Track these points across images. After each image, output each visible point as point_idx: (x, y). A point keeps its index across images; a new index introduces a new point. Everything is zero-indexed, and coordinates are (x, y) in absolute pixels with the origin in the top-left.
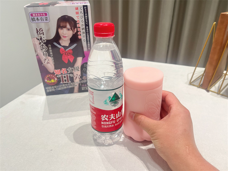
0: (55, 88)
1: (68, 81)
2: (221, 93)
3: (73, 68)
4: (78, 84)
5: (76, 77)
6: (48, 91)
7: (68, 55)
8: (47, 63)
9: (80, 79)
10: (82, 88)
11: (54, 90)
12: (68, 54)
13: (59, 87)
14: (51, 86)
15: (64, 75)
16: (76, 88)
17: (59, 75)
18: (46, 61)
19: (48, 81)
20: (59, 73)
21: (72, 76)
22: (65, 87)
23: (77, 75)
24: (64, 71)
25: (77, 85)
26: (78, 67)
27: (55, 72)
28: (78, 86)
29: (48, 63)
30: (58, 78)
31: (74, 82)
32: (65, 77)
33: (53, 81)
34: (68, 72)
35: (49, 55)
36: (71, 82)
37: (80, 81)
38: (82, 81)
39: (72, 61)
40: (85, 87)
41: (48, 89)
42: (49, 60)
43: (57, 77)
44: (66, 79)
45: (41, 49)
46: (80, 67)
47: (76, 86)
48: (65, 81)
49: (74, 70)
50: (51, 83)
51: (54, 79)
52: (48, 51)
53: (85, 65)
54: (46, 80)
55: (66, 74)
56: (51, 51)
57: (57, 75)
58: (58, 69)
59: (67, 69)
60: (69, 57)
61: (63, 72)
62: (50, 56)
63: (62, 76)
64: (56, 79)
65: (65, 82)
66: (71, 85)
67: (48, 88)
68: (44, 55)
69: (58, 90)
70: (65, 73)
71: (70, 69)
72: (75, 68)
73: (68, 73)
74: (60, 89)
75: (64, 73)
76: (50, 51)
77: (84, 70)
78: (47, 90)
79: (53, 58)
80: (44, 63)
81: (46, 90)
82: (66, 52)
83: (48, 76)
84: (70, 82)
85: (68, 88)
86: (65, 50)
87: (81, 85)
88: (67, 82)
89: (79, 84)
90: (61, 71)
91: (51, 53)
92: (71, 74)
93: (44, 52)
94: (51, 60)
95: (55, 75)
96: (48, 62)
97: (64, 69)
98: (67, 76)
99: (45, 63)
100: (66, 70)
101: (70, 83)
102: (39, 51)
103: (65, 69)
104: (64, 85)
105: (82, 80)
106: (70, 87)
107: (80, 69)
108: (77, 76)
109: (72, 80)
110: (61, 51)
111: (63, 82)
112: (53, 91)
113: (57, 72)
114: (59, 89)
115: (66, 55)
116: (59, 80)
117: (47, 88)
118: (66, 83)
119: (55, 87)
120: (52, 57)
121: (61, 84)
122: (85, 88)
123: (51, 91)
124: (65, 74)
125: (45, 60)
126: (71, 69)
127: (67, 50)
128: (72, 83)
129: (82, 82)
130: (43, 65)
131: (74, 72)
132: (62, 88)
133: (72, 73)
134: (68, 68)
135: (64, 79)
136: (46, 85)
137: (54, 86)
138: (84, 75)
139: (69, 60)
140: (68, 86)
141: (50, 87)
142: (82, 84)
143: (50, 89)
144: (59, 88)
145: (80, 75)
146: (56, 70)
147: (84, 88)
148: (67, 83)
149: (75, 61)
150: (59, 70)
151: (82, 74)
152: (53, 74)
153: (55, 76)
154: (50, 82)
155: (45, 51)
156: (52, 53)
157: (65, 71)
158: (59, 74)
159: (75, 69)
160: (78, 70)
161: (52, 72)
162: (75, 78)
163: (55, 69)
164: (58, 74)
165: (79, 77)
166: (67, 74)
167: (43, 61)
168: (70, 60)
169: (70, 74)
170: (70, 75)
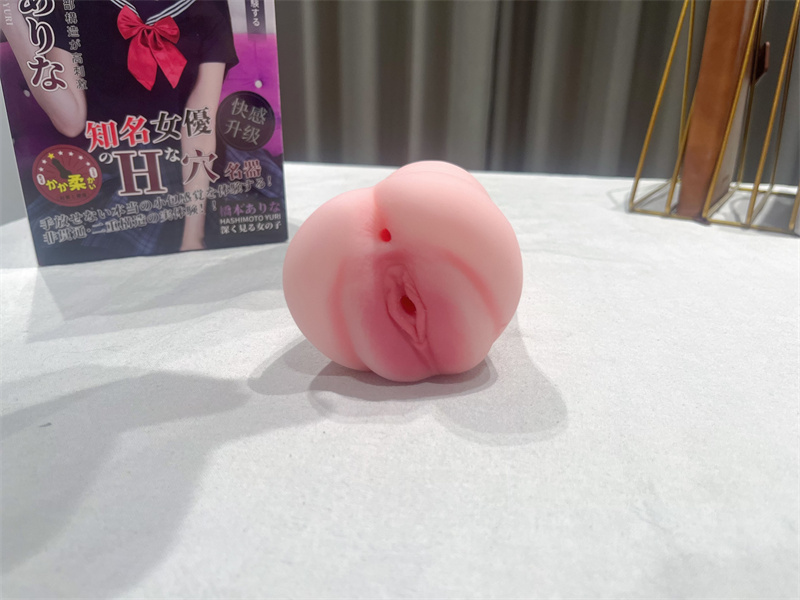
0: (88, 225)
1: (155, 186)
2: (758, 221)
3: (182, 116)
4: (203, 202)
5: (196, 165)
6: (50, 238)
7: (159, 49)
8: (51, 83)
9: (212, 177)
10: (219, 225)
11: (80, 232)
12: (157, 40)
13: (108, 218)
14: (68, 211)
15: (134, 154)
16: (194, 226)
17: (110, 151)
18: (46, 73)
19: (51, 184)
20: (111, 142)
21: (175, 158)
22: (138, 219)
23: (199, 153)
24: (134, 129)
25: (198, 204)
26: (204, 113)
27: (88, 135)
28: (201, 211)
29: (55, 82)
30: (102, 167)
31: (181, 189)
32: (138, 162)
33: (76, 182)
34: (154, 135)
35: (63, 42)
36: (171, 192)
37: (211, 184)
38: (221, 186)
39: (174, 80)
40: (234, 221)
41: (53, 228)
42: (58, 67)
43: (102, 160)
44: (144, 172)
45: (23, 9)
46: (212, 114)
47: (194, 210)
48: (142, 182)
49: (184, 125)
50: (69, 194)
51: (85, 175)
52: (57, 20)
53: (236, 103)
54: (41, 179)
55: (146, 147)
56: (71, 18)
57: (99, 150)
58: (107, 121)
59: (152, 122)
60: (161, 55)
61: (131, 135)
62: (67, 48)
63: (125, 158)
64: (93, 172)
65: (139, 192)
66: (167, 207)
67: (51, 223)
68: (35, 41)
69: (103, 231)
70: (141, 141)
71: (167, 120)
72: (191, 118)
73: (155, 142)
74: (112, 227)
75: (137, 141)
76: (68, 21)
77: (233, 130)
78: (44, 232)
79: (79, 57)
80: (36, 81)
81: (37, 234)
82: (149, 32)
83: (51, 156)
84: (166, 190)
85: (154, 222)
86: (144, 19)
87: (214, 208)
88: (147, 191)
89: (208, 202)
90: (119, 128)
91: (73, 32)
92: (170, 150)
93: (38, 24)
94: (68, 65)
95: (90, 150)
96: (53, 79)
97: (135, 120)
98: (151, 157)
99: (41, 81)
100: (147, 125)
101: (164, 197)
102: (8, 18)
103: (141, 121)
104: (132, 207)
105: (224, 180)
106: (165, 216)
107: (211, 126)
108: (198, 160)
109: (174, 178)
110: (122, 25)
111: (130, 188)
112: (79, 240)
113: (101, 133)
114: (109, 230)
115: (147, 46)
116: (107, 176)
117: (42, 223)
118: (144, 197)
119: (90, 215)
120: (79, 50)
121: (121, 200)
122: (237, 224)
123: (64, 236)
124: (138, 147)
125: (41, 64)
126: (172, 122)
127: (153, 20)
128: (172, 197)
129: (224, 191)
130: (27, 93)
131: (183, 136)
132: (126, 224)
133: (176, 145)
134: (156, 117)
135: (136, 173)
136: (38, 204)
137: (81, 209)
138: (229, 154)
139: (159, 71)
140: (154, 214)
141: (61, 219)
142: (220, 201)
143: (63, 228)
144: (107, 223)
145: (211, 156)
146: (94, 125)
147: (230, 225)
148: (151, 198)
149: (190, 80)
150: (108, 124)
151: (220, 148)
152: (81, 142)
153: (87, 157)
154: (62, 187)
155: (40, 19)
156: (77, 29)
157: (139, 131)
158: (111, 145)
159: (187, 121)
160: (205, 131)
161: (72, 132)
162: (187, 169)
163: (88, 119)
164: (104, 146)
165: (209, 165)
166: (152, 146)
167: (30, 74)
168: (166, 72)
169: (163, 146)
170: (165, 154)
